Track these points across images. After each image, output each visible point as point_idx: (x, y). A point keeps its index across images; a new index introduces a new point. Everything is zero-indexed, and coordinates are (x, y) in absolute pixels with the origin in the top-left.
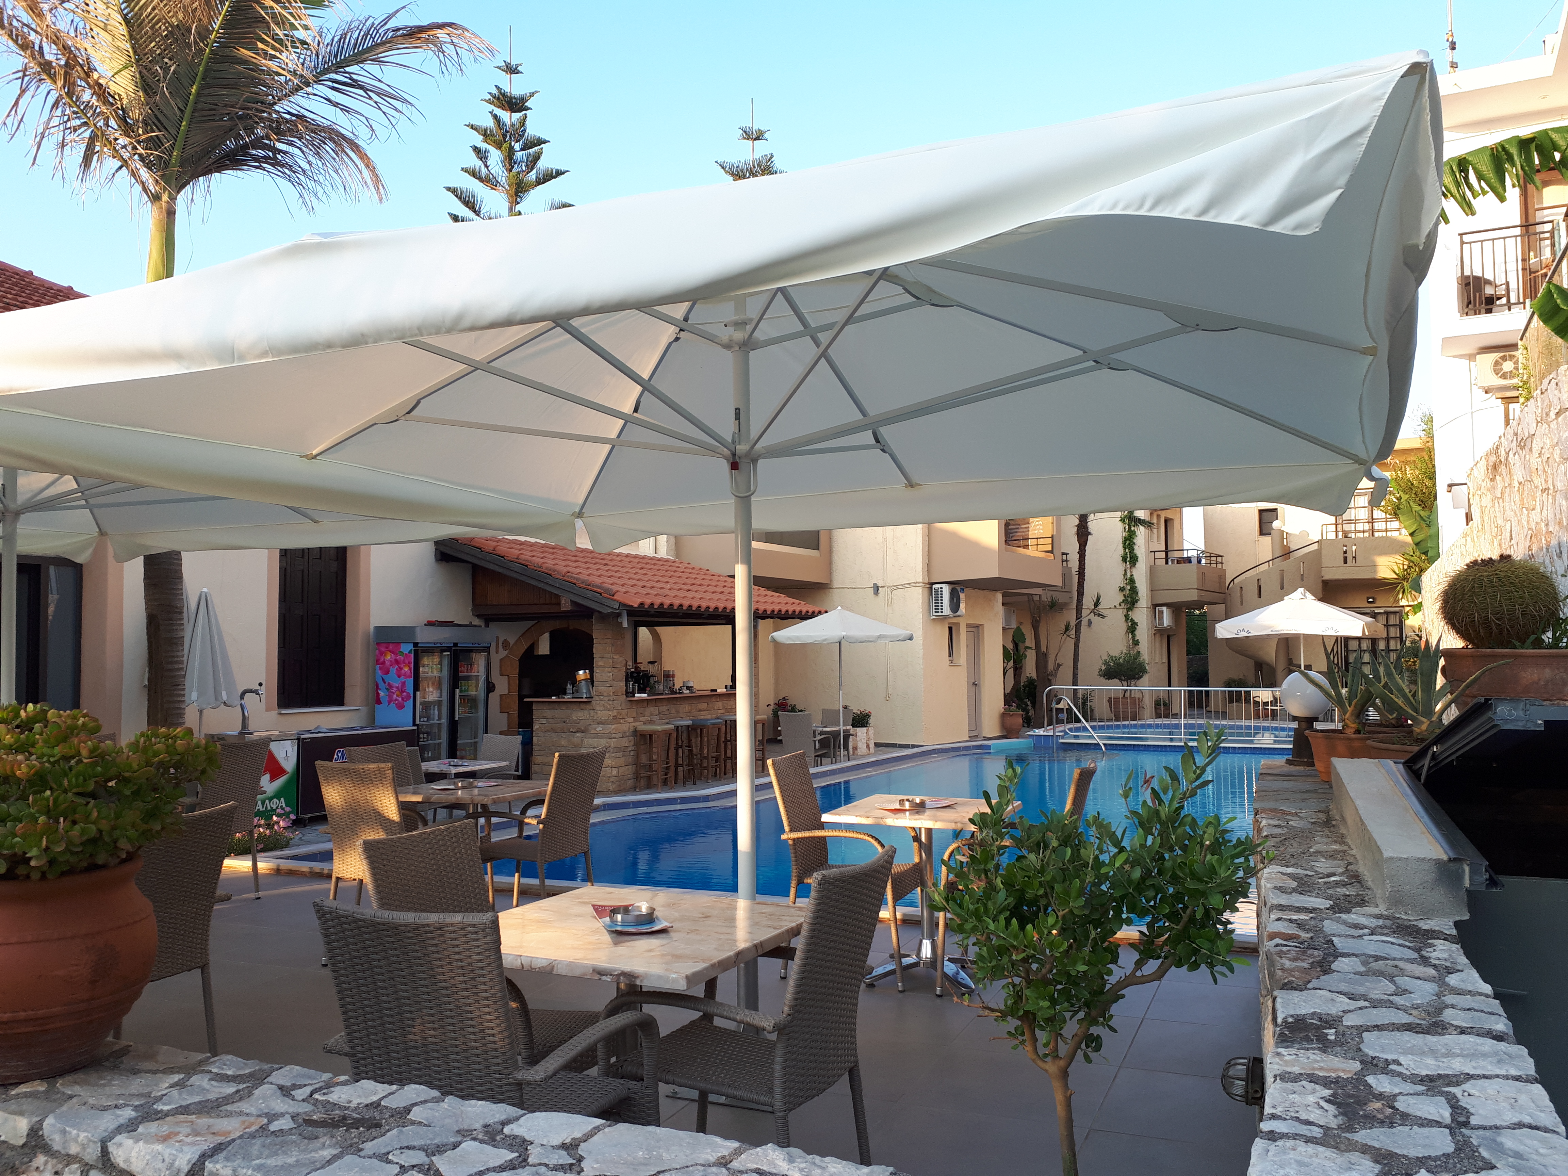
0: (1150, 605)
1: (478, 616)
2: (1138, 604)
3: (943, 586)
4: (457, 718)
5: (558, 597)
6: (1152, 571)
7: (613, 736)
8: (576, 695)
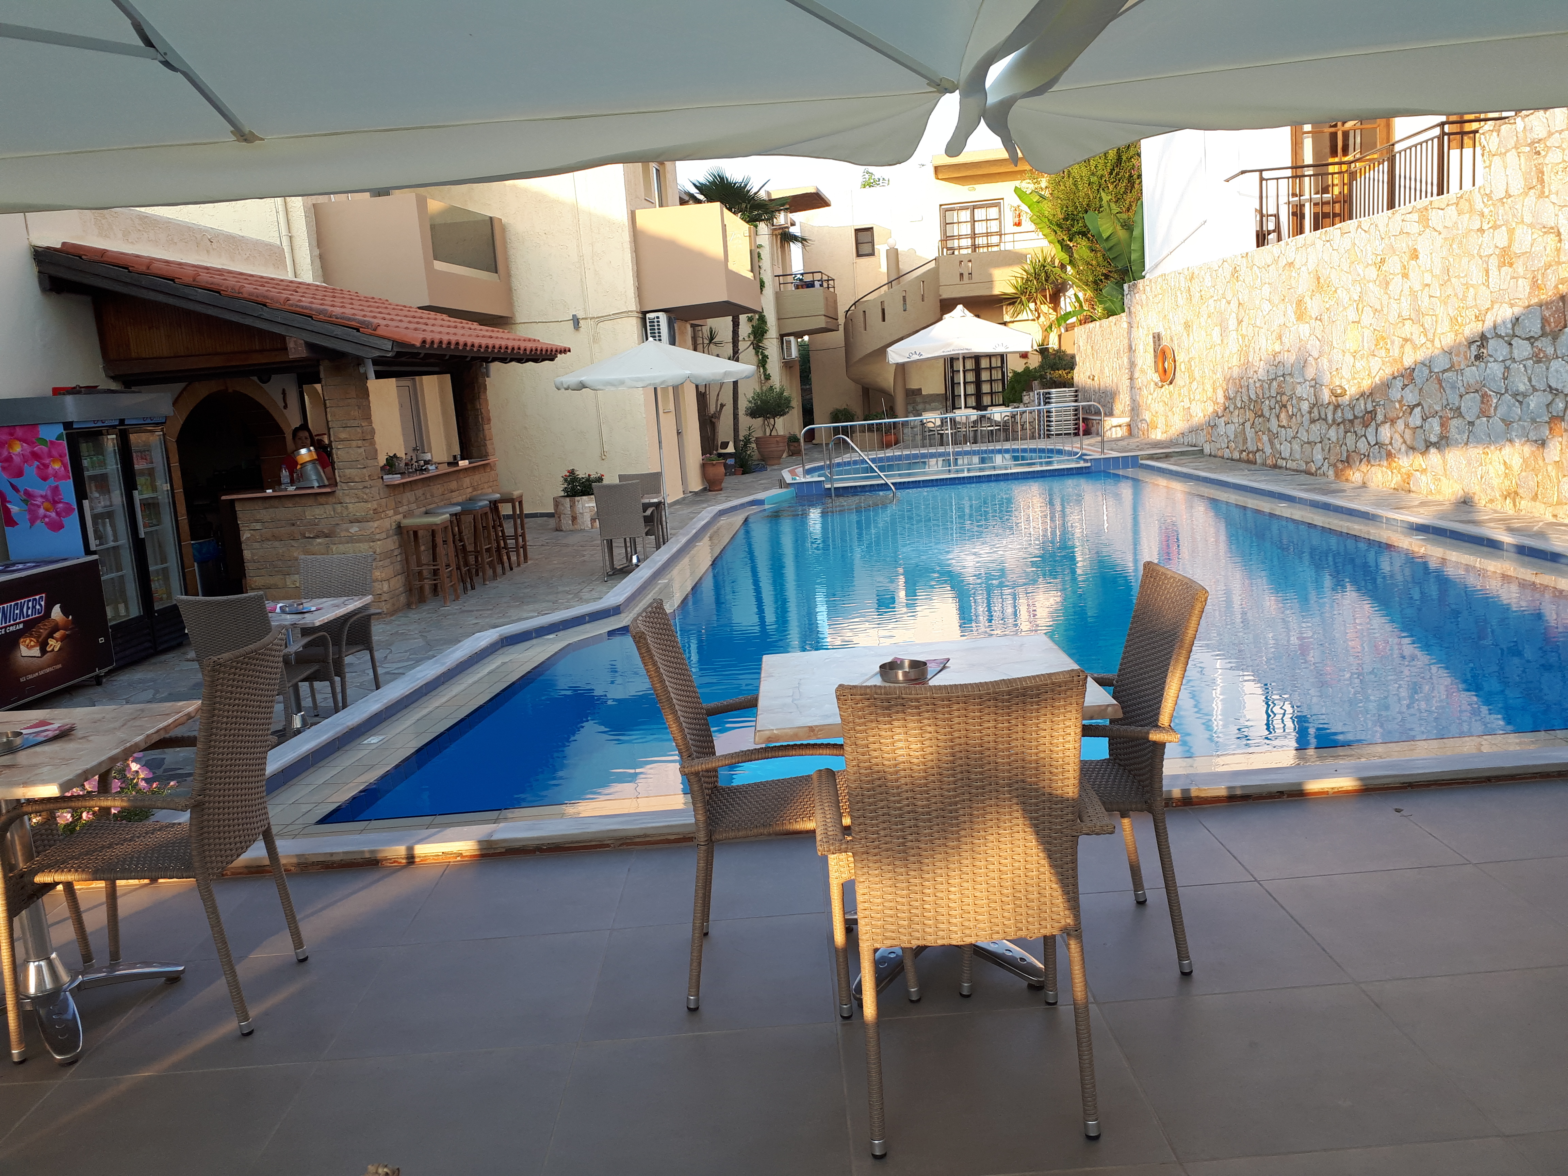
0: (778, 336)
1: (114, 378)
2: (767, 336)
3: (660, 314)
4: (142, 535)
5: (283, 338)
6: (778, 296)
7: (377, 537)
8: (301, 484)
